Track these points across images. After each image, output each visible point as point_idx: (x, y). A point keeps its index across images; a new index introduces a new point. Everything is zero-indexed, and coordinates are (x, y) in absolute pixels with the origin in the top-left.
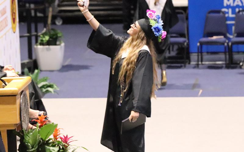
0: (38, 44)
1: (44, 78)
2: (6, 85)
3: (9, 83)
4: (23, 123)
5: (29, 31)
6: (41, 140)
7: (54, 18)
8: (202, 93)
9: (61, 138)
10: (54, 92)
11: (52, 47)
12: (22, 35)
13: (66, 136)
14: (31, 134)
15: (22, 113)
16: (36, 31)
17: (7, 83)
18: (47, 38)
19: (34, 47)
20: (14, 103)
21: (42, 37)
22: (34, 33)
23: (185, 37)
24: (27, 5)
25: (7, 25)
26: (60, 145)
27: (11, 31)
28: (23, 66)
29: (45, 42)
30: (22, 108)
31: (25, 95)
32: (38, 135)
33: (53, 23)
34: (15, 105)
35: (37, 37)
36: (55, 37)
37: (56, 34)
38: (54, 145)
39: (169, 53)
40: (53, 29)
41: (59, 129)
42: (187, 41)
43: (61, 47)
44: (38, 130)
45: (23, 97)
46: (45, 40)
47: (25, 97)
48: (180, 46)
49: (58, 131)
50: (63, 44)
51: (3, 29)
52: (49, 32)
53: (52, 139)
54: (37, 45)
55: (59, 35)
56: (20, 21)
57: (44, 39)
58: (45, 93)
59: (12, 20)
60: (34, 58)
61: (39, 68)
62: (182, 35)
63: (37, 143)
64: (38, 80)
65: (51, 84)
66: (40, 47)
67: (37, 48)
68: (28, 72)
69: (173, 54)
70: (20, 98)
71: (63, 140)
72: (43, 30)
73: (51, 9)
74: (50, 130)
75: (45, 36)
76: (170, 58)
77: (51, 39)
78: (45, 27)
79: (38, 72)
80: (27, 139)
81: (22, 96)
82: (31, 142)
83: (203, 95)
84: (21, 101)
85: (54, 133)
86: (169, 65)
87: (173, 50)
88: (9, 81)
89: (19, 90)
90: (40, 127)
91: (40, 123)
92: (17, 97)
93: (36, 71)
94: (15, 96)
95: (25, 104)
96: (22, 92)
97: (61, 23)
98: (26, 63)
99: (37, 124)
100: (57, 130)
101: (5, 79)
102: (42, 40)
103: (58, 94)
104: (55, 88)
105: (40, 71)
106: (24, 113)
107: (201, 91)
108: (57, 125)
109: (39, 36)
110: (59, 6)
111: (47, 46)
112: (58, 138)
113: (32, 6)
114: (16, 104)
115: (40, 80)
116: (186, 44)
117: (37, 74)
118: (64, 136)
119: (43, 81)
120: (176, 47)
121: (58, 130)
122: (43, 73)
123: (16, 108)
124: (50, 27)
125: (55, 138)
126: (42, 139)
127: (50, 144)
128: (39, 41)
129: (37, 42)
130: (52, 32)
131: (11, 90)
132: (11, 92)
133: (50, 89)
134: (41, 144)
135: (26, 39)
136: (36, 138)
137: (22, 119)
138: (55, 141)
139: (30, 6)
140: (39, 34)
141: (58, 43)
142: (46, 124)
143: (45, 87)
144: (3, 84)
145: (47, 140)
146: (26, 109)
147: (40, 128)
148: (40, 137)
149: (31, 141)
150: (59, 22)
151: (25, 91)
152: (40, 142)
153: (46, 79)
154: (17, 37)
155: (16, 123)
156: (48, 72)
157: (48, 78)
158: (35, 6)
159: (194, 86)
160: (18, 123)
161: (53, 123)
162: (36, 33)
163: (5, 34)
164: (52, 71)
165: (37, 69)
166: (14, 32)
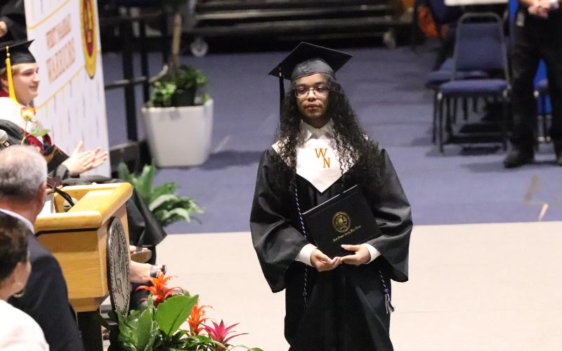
0: (150, 103)
1: (166, 185)
2: (72, 205)
3: (78, 200)
4: (116, 295)
5: (128, 73)
6: (161, 336)
7: (187, 39)
8: (548, 211)
9: (208, 329)
10: (191, 217)
11: (183, 110)
12: (109, 83)
13: (219, 325)
14: (137, 320)
15: (113, 271)
16: (145, 72)
17: (74, 200)
18: (171, 88)
19: (141, 111)
20: (93, 247)
21: (158, 87)
22: (139, 77)
23: (503, 78)
24: (123, 10)
25: (73, 61)
26: (206, 346)
27: (83, 73)
28: (115, 157)
29: (165, 98)
30: (112, 260)
31: (118, 228)
32: (153, 322)
33: (186, 51)
34: (96, 253)
35: (147, 86)
36: (189, 85)
37: (194, 79)
38: (191, 346)
39: (466, 117)
40: (184, 67)
41: (202, 307)
42: (509, 87)
43: (205, 109)
44: (151, 310)
45: (113, 232)
46: (167, 94)
47: (119, 233)
48: (491, 99)
49: (201, 313)
50: (209, 103)
51: (64, 71)
52: (177, 75)
53: (186, 332)
54: (147, 107)
55: (199, 81)
56: (104, 51)
57: (164, 92)
58: (169, 221)
59: (86, 48)
60: (141, 137)
61: (153, 161)
62: (494, 73)
63: (151, 341)
64: (152, 192)
65: (184, 198)
66: (153, 110)
67: (148, 114)
68: (127, 171)
69: (475, 118)
70: (106, 236)
71: (213, 334)
72: (162, 69)
73: (178, 19)
74: (182, 310)
75: (165, 83)
76: (466, 129)
77: (180, 91)
78: (166, 61)
79: (151, 170)
80: (125, 334)
81: (111, 230)
82: (136, 341)
83: (550, 217)
84: (109, 242)
85: (190, 317)
86: (467, 145)
87: (475, 110)
88: (80, 195)
89: (104, 215)
90: (156, 303)
91: (156, 294)
92: (99, 232)
93: (147, 169)
94: (95, 229)
95: (120, 249)
96: (112, 219)
97: (204, 51)
98: (122, 151)
99: (149, 297)
100: (197, 311)
101: (69, 191)
102: (159, 95)
103: (201, 223)
104: (194, 209)
105: (154, 168)
106: (117, 271)
107: (545, 207)
108: (197, 297)
109: (153, 84)
110: (199, 10)
111: (172, 109)
112: (202, 329)
113: (135, 12)
114: (98, 250)
115: (156, 190)
116: (505, 93)
117: (150, 175)
118: (215, 324)
119: (164, 193)
120: (481, 104)
121: (200, 309)
122: (163, 172)
123: (98, 259)
124: (178, 61)
125: (193, 329)
126: (161, 332)
127: (182, 343)
128: (153, 97)
129: (146, 98)
130: (183, 74)
131: (84, 217)
132: (84, 221)
133: (180, 211)
134: (161, 345)
135: (121, 93)
136: (149, 329)
137: (114, 286)
138: (192, 338)
139: (128, 13)
140: (153, 79)
141: (197, 100)
142: (170, 296)
143: (169, 207)
144: (66, 203)
145: (174, 334)
146: (121, 261)
147: (156, 307)
148: (158, 328)
149: (135, 338)
150: (199, 50)
151: (119, 219)
152: (157, 339)
153: (170, 189)
154: (98, 89)
155: (100, 296)
156: (176, 171)
157: (175, 185)
158: (141, 13)
159: (528, 196)
160: (104, 295)
161: (187, 294)
162: (143, 78)
163: (70, 82)
164: (186, 168)
165: (149, 163)
166: (92, 75)
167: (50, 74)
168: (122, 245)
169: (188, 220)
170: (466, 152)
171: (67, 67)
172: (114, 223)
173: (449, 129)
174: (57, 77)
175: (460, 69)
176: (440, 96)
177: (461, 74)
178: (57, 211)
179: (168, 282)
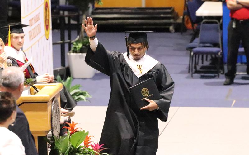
0: (71, 51)
1: (76, 86)
2: (38, 92)
3: (40, 90)
4: (54, 130)
5: (62, 38)
6: (72, 148)
8: (235, 103)
9: (92, 146)
10: (86, 99)
11: (84, 55)
12: (55, 42)
13: (96, 144)
14: (62, 141)
15: (53, 120)
16: (70, 38)
17: (38, 90)
18: (80, 45)
19: (67, 54)
20: (45, 110)
21: (75, 45)
22: (67, 40)
23: (219, 47)
24: (61, 12)
25: (40, 32)
26: (91, 153)
27: (44, 38)
28: (55, 73)
29: (78, 49)
30: (53, 115)
31: (56, 102)
32: (69, 142)
34: (46, 112)
35: (70, 44)
36: (88, 45)
38: (84, 152)
39: (203, 63)
40: (86, 37)
41: (90, 136)
42: (221, 51)
44: (69, 137)
45: (54, 104)
46: (78, 48)
47: (56, 104)
48: (213, 56)
51: (36, 36)
52: (83, 40)
53: (82, 147)
54: (70, 53)
56: (53, 29)
57: (77, 47)
58: (77, 100)
59: (45, 27)
60: (67, 65)
61: (71, 75)
62: (215, 45)
63: (68, 150)
64: (70, 88)
65: (84, 91)
66: (72, 54)
67: (70, 55)
68: (60, 79)
69: (206, 63)
70: (51, 105)
72: (77, 37)
73: (84, 17)
74: (81, 138)
75: (78, 43)
76: (203, 68)
77: (84, 47)
78: (78, 34)
79: (70, 79)
80: (57, 146)
82: (62, 150)
83: (236, 106)
84: (52, 108)
85: (85, 140)
86: (202, 74)
87: (206, 60)
88: (41, 88)
89: (50, 97)
90: (71, 134)
91: (70, 130)
93: (69, 78)
94: (47, 102)
95: (56, 111)
96: (54, 98)
98: (59, 71)
99: (68, 131)
100: (88, 138)
101: (36, 86)
102: (75, 48)
103: (90, 102)
104: (87, 96)
105: (72, 79)
106: (55, 120)
107: (234, 101)
108: (88, 132)
109: (73, 44)
111: (80, 54)
112: (89, 146)
113: (66, 13)
114: (47, 111)
115: (72, 88)
116: (219, 54)
117: (70, 81)
119: (75, 89)
120: (209, 57)
122: (75, 80)
123: (47, 115)
125: (86, 146)
127: (80, 151)
128: (72, 49)
129: (70, 49)
130: (85, 40)
131: (42, 97)
132: (42, 99)
133: (82, 97)
134: (72, 152)
135: (59, 46)
136: (67, 145)
137: (53, 126)
138: (85, 149)
139: (64, 14)
140: (72, 41)
142: (77, 131)
143: (77, 94)
144: (35, 91)
145: (78, 147)
146: (57, 116)
147: (71, 136)
148: (71, 145)
149: (61, 148)
151: (57, 98)
152: (71, 149)
153: (78, 87)
154: (50, 44)
155: (47, 130)
156: (81, 80)
157: (80, 86)
158: (69, 13)
159: (227, 96)
160: (49, 130)
161: (84, 131)
162: (69, 41)
163: (38, 41)
164: (85, 79)
165: (70, 76)
166: (47, 38)
167: (30, 37)
168: (57, 110)
169: (85, 100)
170: (202, 77)
171: (37, 35)
172: (54, 100)
173: (195, 67)
174: (33, 39)
175: (201, 43)
176: (192, 53)
177: (201, 45)
178: (31, 94)
179: (76, 125)
